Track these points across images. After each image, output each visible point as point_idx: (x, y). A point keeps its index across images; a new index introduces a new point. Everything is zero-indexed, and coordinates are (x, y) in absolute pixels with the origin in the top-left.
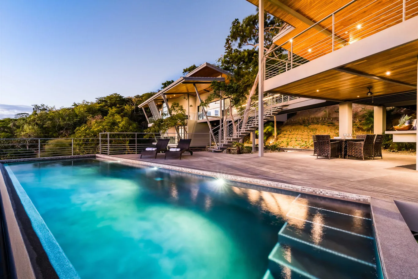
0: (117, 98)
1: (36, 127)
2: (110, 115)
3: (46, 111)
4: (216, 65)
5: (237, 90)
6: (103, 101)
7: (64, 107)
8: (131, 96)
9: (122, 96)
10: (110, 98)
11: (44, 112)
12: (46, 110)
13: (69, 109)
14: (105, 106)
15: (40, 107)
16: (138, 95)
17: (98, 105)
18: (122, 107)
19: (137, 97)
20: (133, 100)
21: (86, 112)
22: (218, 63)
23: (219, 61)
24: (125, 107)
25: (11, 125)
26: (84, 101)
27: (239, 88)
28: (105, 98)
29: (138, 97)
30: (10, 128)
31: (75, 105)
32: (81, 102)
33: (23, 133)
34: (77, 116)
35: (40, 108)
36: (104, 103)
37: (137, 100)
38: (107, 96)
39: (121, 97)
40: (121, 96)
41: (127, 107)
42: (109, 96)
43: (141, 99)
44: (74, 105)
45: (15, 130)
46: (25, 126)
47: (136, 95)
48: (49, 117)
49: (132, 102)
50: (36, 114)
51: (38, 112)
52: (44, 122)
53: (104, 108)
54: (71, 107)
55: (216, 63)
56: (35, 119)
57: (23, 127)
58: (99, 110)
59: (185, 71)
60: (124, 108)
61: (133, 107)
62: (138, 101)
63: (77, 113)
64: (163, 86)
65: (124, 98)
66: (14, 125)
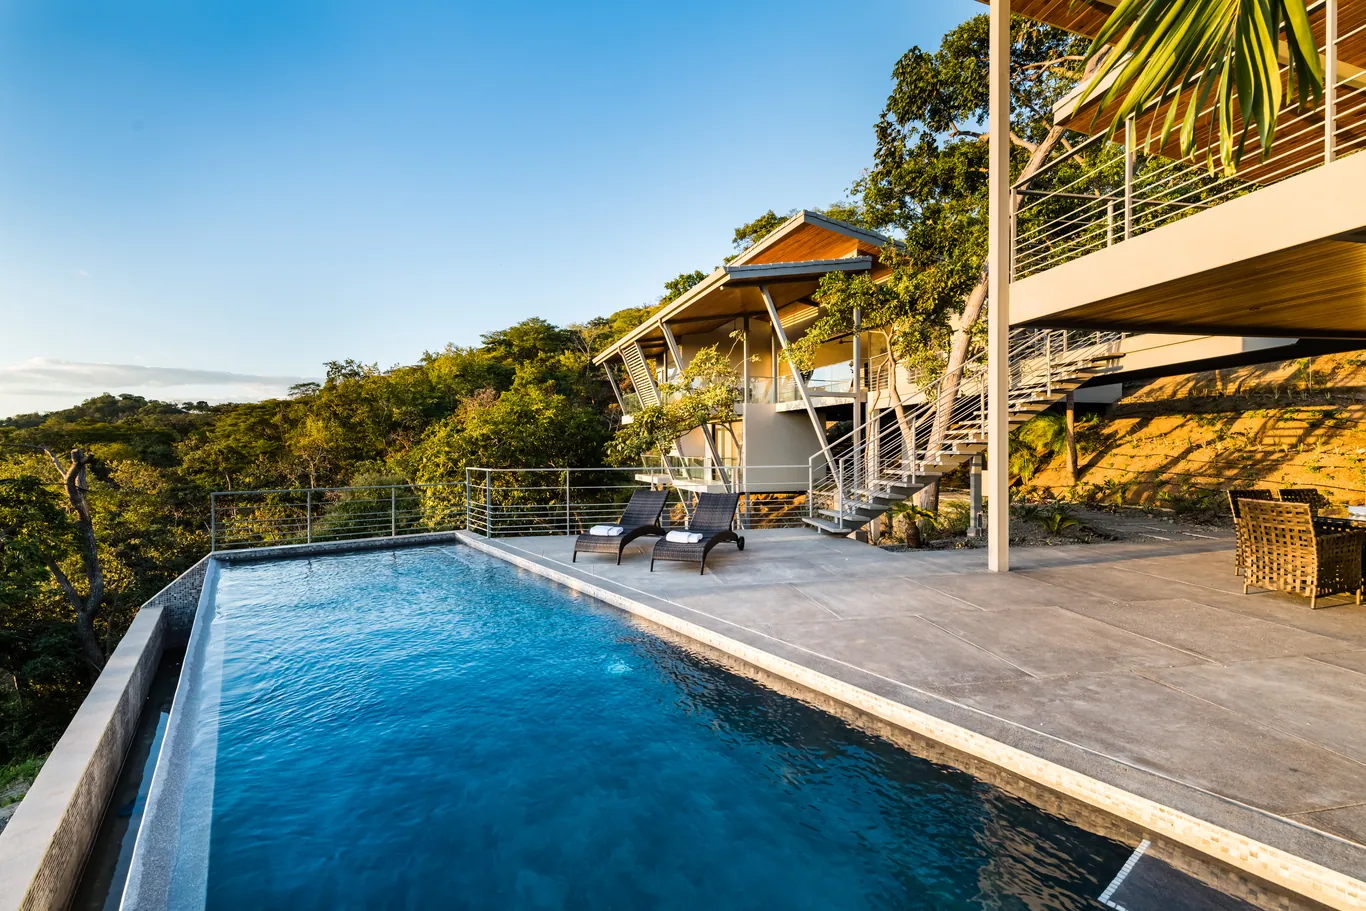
0: (537, 332)
1: (333, 424)
2: (518, 385)
3: (357, 378)
4: (847, 207)
5: (913, 302)
6: (500, 343)
7: (401, 366)
8: (578, 323)
9: (553, 324)
10: (521, 332)
11: (352, 380)
12: (357, 374)
13: (414, 370)
14: (505, 357)
15: (342, 367)
16: (600, 318)
17: (486, 356)
18: (553, 357)
19: (595, 324)
20: (585, 334)
21: (456, 376)
22: (852, 199)
23: (855, 192)
24: (562, 358)
25: (277, 419)
26: (450, 345)
27: (921, 296)
28: (505, 333)
29: (599, 324)
30: (275, 427)
31: (428, 358)
32: (442, 351)
33: (304, 441)
34: (433, 389)
35: (343, 371)
36: (502, 348)
37: (595, 332)
38: (511, 328)
39: (550, 328)
40: (549, 325)
41: (567, 359)
42: (518, 326)
43: (606, 330)
44: (425, 360)
45: (288, 432)
46: (309, 422)
47: (593, 317)
48: (364, 395)
49: (581, 341)
50: (334, 387)
51: (340, 381)
52: (352, 410)
53: (505, 363)
54: (419, 364)
55: (844, 199)
56: (332, 401)
57: (304, 423)
58: (490, 369)
59: (741, 235)
60: (559, 361)
61: (583, 358)
62: (599, 337)
63: (434, 381)
64: (668, 292)
65: (557, 330)
66: (285, 419)
